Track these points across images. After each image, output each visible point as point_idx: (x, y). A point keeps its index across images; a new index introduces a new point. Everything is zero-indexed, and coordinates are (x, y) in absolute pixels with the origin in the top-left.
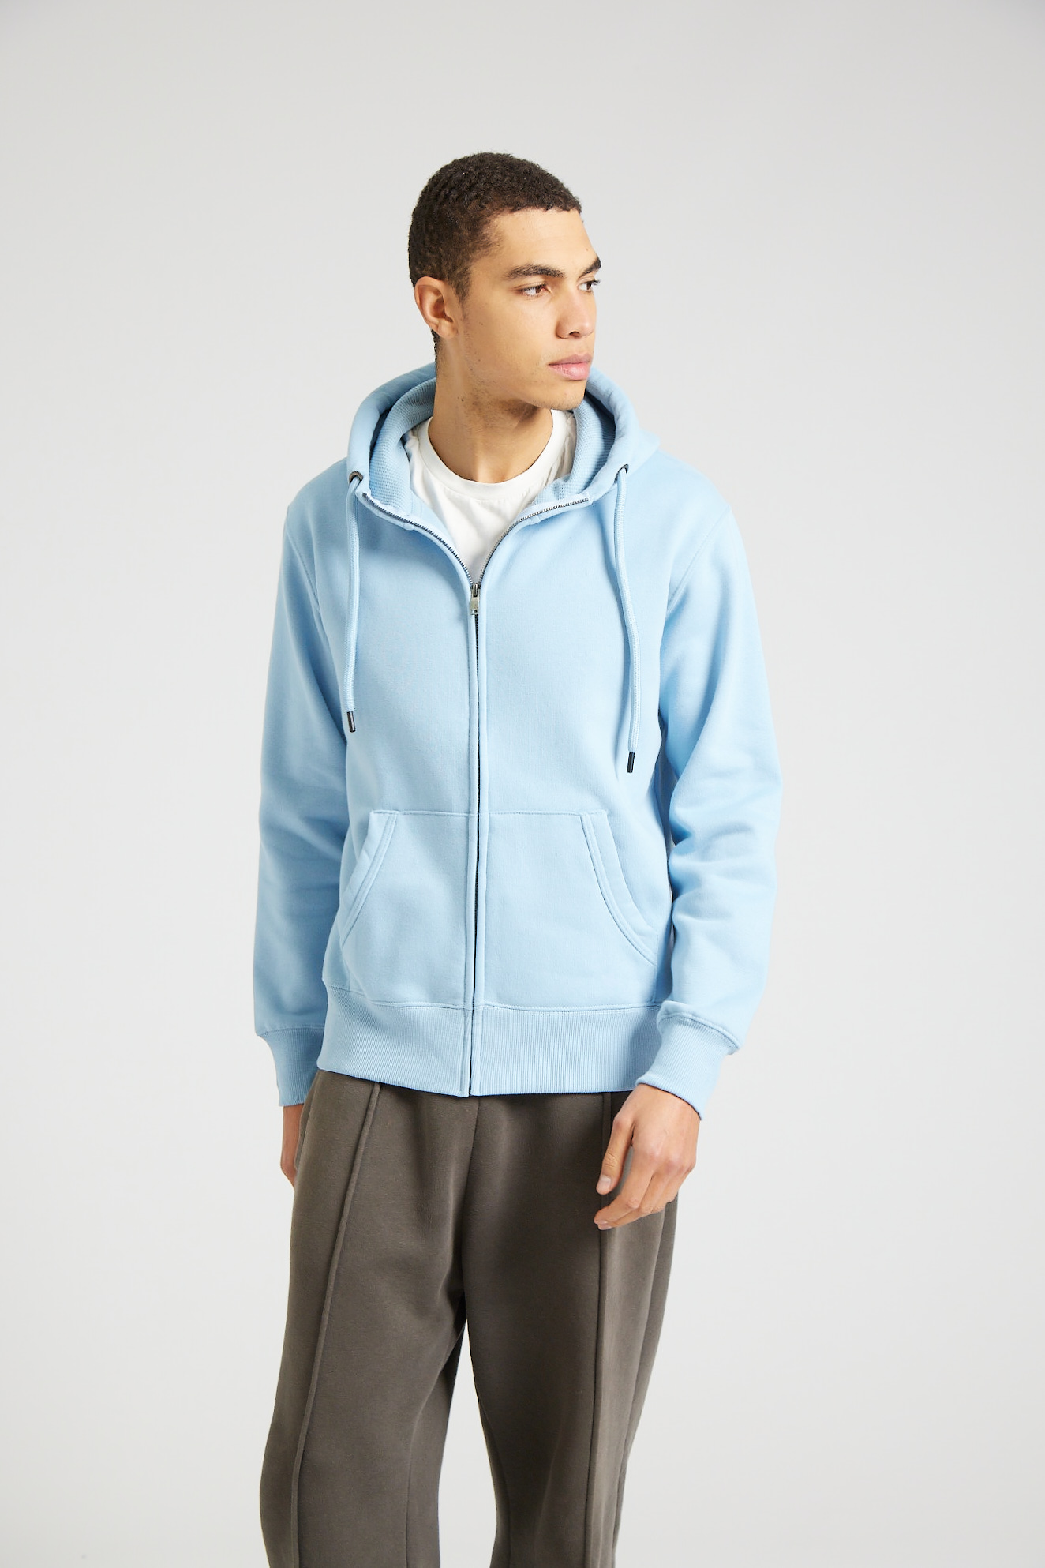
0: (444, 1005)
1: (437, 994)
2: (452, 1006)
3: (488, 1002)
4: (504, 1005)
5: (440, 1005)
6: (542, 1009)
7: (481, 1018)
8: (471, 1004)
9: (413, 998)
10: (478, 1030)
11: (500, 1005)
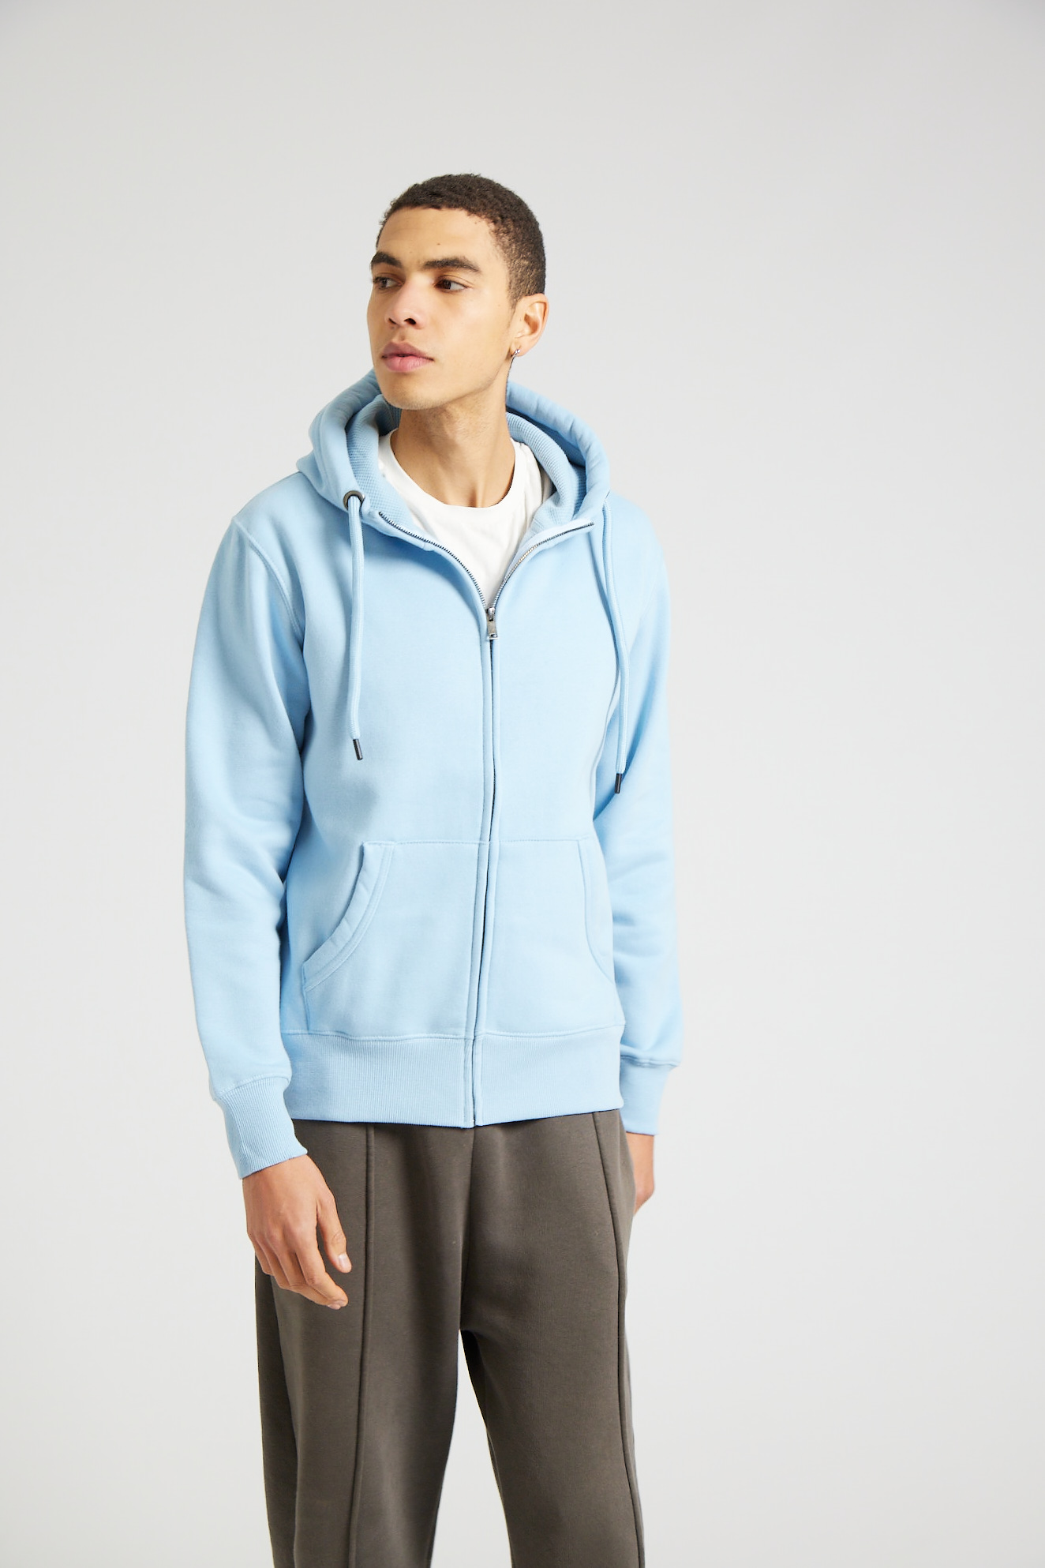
0: (442, 1035)
1: (436, 1026)
2: (452, 1036)
3: (490, 1031)
4: (502, 1033)
5: (437, 1035)
6: (540, 1034)
7: (481, 1046)
8: (473, 1033)
9: (413, 1032)
10: (478, 1058)
11: (499, 1033)
